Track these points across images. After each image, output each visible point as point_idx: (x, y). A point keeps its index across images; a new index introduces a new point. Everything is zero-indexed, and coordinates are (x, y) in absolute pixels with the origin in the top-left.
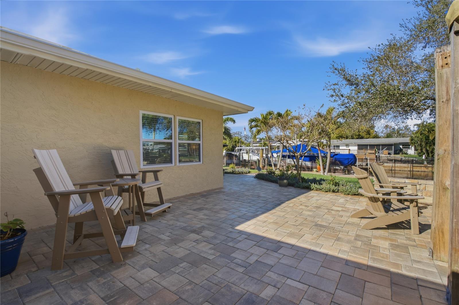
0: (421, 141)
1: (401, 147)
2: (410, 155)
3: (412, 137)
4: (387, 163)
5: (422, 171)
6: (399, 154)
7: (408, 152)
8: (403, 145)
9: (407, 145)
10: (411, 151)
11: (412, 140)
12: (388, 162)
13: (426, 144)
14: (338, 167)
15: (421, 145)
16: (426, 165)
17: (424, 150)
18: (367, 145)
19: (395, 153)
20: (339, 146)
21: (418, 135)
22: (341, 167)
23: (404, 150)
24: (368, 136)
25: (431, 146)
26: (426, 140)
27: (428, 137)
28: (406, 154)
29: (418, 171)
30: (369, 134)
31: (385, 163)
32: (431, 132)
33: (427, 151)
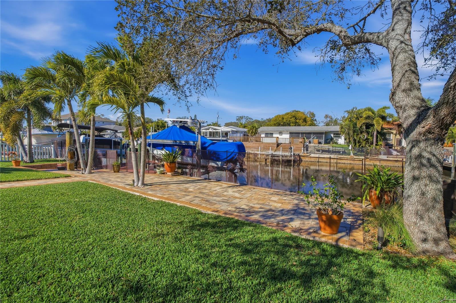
0: (349, 129)
1: (332, 135)
2: (340, 144)
3: (341, 125)
4: (314, 153)
5: (348, 164)
6: (330, 143)
7: (338, 142)
8: (334, 134)
9: (337, 135)
10: (341, 141)
11: (342, 128)
12: (316, 152)
13: (354, 132)
14: (214, 163)
15: (349, 134)
16: (352, 156)
17: (352, 139)
18: (298, 133)
19: (326, 142)
20: (272, 134)
21: (347, 122)
22: (218, 163)
23: (335, 139)
24: (304, 123)
25: (358, 135)
26: (354, 127)
27: (356, 124)
28: (336, 143)
29: (345, 163)
30: (306, 122)
31: (312, 153)
32: (358, 119)
33: (355, 140)
